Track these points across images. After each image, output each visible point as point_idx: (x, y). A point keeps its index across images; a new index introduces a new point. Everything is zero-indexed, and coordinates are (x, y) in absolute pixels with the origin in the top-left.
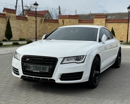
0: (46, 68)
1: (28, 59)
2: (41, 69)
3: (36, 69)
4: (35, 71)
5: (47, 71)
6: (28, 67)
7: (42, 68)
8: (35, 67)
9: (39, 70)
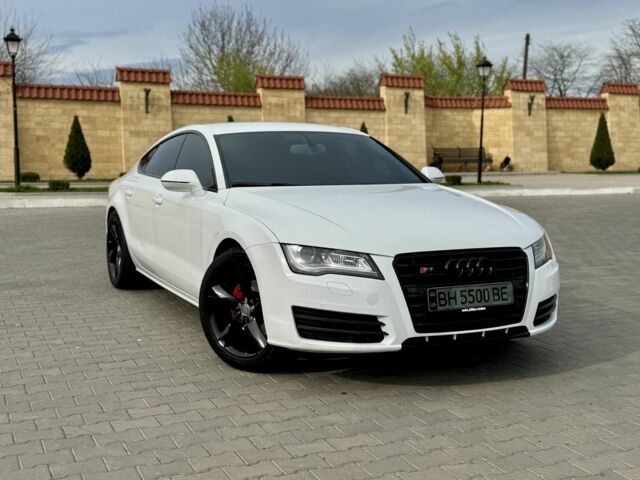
0: (504, 291)
1: (425, 269)
2: (491, 297)
3: (470, 299)
4: (472, 309)
5: (510, 300)
6: (440, 299)
7: (491, 294)
8: (466, 294)
9: (483, 303)
